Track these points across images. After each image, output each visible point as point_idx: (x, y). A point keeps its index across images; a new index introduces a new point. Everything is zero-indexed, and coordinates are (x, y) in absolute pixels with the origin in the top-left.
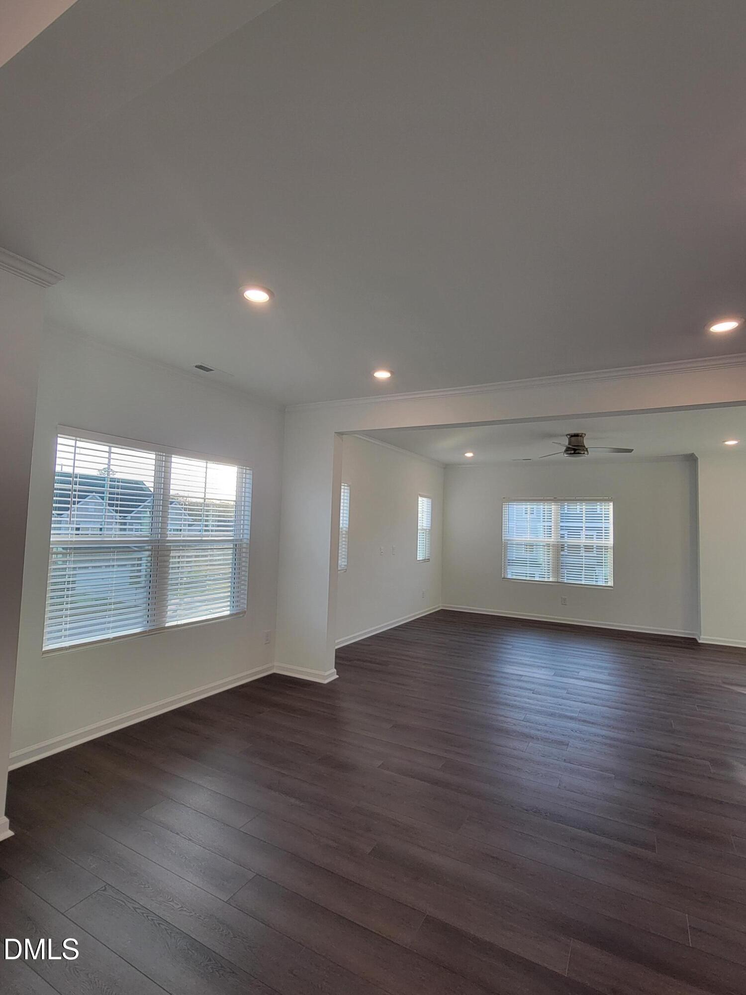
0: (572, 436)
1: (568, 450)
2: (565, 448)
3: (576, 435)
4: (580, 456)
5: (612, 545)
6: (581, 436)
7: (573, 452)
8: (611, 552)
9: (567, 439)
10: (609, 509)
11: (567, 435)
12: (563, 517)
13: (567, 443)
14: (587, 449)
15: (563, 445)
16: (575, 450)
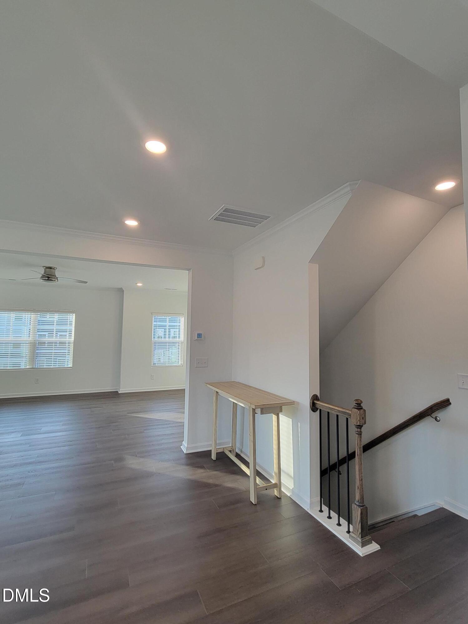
0: (47, 268)
1: (43, 277)
2: (42, 275)
3: (51, 268)
4: (52, 282)
5: (73, 341)
6: (54, 269)
7: (47, 279)
8: (72, 346)
9: (44, 269)
10: (72, 318)
11: (43, 267)
12: (40, 323)
13: (43, 272)
14: (57, 278)
15: (40, 273)
16: (49, 277)
